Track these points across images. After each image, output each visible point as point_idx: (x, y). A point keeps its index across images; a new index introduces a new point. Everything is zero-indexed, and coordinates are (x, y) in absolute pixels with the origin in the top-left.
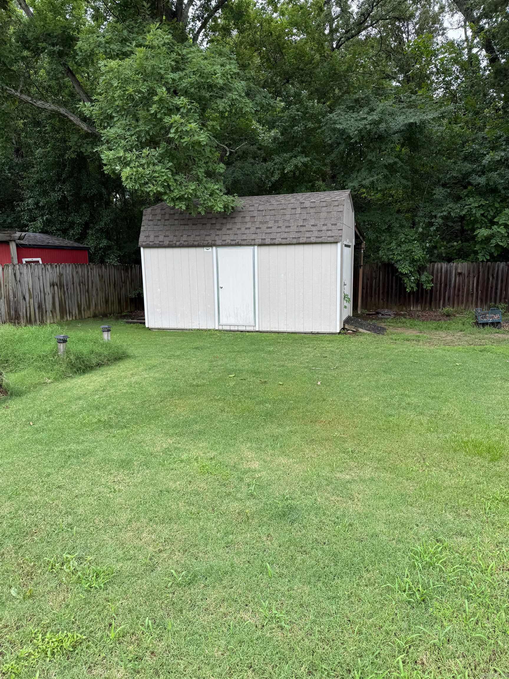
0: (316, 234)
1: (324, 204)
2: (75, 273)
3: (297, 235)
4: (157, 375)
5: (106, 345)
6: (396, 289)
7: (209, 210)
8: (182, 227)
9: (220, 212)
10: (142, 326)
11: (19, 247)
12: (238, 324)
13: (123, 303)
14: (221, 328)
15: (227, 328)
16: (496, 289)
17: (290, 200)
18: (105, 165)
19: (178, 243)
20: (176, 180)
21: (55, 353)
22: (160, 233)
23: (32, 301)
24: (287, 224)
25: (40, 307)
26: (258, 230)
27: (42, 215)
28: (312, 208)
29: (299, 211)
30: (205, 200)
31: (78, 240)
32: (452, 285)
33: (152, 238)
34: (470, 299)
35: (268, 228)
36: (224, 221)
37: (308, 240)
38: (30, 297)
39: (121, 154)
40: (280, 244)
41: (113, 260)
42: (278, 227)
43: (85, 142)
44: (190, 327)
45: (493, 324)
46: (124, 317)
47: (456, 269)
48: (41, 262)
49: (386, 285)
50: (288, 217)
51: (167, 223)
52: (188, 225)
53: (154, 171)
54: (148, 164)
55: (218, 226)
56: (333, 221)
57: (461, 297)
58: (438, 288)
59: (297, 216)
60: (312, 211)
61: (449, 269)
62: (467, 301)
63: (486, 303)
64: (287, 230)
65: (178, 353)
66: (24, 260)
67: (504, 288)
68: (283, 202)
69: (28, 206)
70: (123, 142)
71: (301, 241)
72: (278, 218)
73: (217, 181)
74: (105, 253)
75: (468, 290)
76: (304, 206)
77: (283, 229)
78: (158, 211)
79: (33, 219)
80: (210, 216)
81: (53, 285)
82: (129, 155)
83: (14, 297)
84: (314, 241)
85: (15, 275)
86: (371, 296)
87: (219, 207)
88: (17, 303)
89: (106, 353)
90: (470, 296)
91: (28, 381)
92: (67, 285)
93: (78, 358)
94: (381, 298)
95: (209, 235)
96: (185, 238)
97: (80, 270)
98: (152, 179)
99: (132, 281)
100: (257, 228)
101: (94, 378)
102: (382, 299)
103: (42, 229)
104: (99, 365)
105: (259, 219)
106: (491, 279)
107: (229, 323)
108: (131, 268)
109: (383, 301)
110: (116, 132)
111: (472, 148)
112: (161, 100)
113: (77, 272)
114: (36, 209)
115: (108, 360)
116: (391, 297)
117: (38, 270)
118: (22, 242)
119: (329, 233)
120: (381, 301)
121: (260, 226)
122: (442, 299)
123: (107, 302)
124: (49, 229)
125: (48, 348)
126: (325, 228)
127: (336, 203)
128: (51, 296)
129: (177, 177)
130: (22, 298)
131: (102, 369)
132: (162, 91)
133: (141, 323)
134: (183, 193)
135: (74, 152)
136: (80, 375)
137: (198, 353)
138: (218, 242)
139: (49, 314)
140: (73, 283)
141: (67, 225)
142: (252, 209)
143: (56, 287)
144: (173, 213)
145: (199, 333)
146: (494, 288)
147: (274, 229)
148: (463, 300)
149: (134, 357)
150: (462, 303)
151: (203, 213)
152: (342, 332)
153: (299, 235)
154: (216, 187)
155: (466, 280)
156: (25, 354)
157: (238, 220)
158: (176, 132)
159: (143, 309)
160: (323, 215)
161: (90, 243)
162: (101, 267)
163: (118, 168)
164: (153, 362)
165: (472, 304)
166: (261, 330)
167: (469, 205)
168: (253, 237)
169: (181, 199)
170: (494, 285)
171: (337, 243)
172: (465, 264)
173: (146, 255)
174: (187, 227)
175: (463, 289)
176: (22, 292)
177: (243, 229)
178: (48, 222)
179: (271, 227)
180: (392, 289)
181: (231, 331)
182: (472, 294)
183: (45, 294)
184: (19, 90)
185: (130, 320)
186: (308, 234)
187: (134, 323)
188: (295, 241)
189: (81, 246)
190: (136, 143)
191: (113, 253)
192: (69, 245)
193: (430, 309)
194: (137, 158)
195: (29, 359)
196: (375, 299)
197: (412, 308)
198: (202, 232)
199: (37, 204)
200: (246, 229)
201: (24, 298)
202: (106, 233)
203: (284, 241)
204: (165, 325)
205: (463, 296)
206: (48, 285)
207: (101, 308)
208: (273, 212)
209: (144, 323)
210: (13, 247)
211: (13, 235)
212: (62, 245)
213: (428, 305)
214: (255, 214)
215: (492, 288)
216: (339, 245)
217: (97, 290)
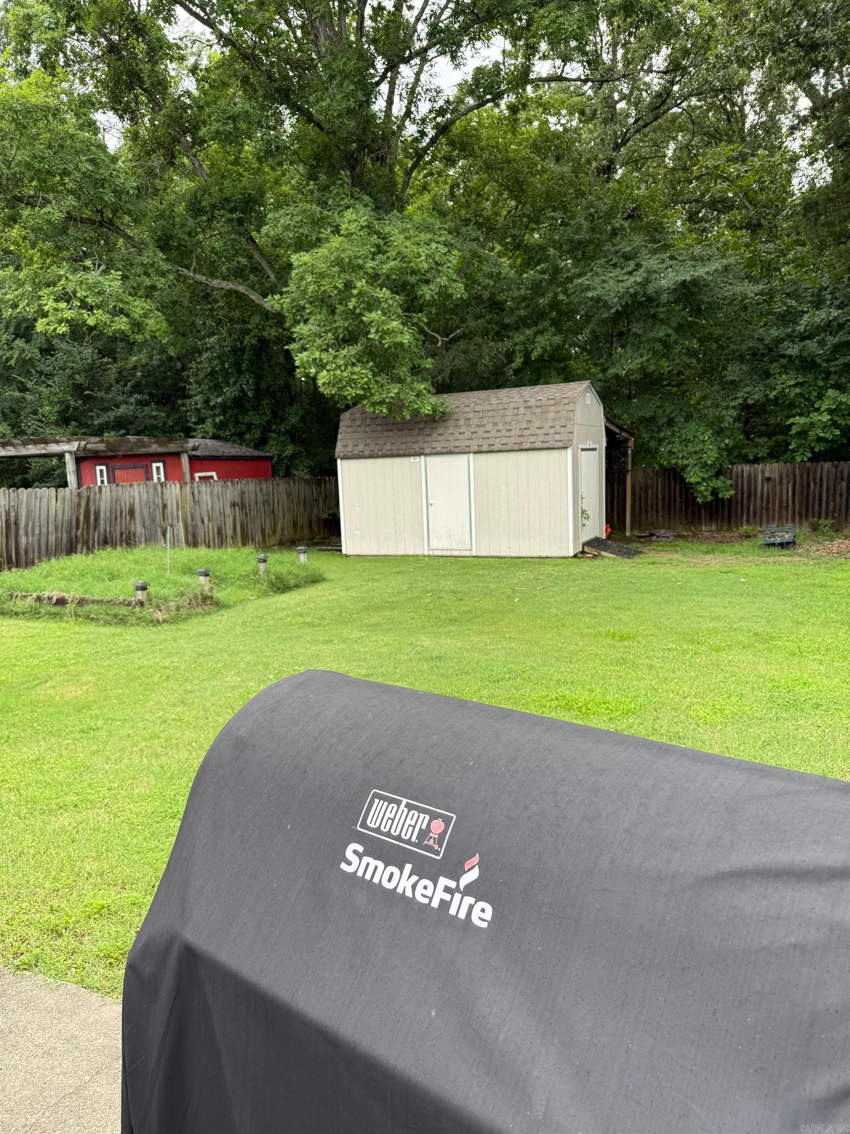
0: (542, 438)
1: (552, 402)
2: (258, 490)
3: (520, 440)
4: (354, 594)
5: (304, 567)
6: (681, 502)
7: (416, 413)
8: (386, 434)
9: (428, 415)
10: (338, 553)
11: (192, 459)
12: (450, 547)
13: (315, 528)
14: (431, 553)
15: (439, 553)
16: (820, 499)
17: (513, 398)
18: (298, 367)
19: (380, 453)
20: (377, 382)
21: (256, 573)
22: (360, 441)
23: (211, 524)
24: (509, 427)
25: (219, 532)
26: (474, 435)
27: (214, 416)
28: (537, 407)
29: (522, 411)
30: (410, 402)
31: (257, 447)
32: (759, 495)
33: (350, 448)
34: (784, 513)
35: (486, 432)
36: (435, 425)
37: (533, 446)
38: (209, 520)
39: (317, 355)
40: (500, 451)
41: (301, 472)
42: (498, 431)
43: (268, 323)
44: (395, 553)
45: (782, 545)
46: (316, 544)
47: (763, 472)
48: (216, 478)
49: (667, 497)
50: (509, 419)
51: (368, 429)
52: (391, 430)
53: (353, 373)
54: (346, 366)
55: (427, 431)
56: (562, 423)
57: (771, 511)
58: (739, 499)
59: (520, 417)
60: (538, 410)
61: (752, 472)
62: (780, 516)
63: (806, 519)
64: (508, 434)
65: (377, 577)
66: (197, 475)
67: (831, 497)
68: (505, 400)
69: (196, 404)
70: (319, 342)
71: (524, 446)
72: (498, 419)
73: (424, 380)
74: (291, 463)
75: (781, 501)
76: (529, 404)
77: (503, 433)
78: (358, 416)
79: (201, 421)
80: (417, 419)
81: (233, 505)
82: (324, 356)
83: (192, 520)
84: (539, 447)
85: (193, 494)
86: (647, 512)
87: (427, 410)
88: (195, 527)
89: (303, 574)
90: (784, 509)
91: (233, 598)
92: (250, 505)
93: (277, 578)
94: (660, 514)
95: (417, 442)
96: (388, 446)
97: (264, 486)
98: (351, 382)
99: (326, 498)
100: (472, 433)
101: (294, 596)
102: (662, 516)
103: (214, 434)
104: (297, 586)
105: (476, 421)
106: (812, 485)
107: (441, 546)
108: (325, 481)
109: (664, 518)
110: (310, 330)
111: (785, 304)
112: (360, 293)
113: (261, 489)
114: (205, 408)
115: (306, 582)
116: (675, 513)
117: (218, 488)
118: (194, 453)
119: (558, 437)
120: (660, 519)
121: (477, 430)
122: (745, 514)
123: (295, 525)
124: (221, 433)
125: (249, 568)
126: (552, 431)
127: (566, 401)
128: (231, 518)
129: (378, 379)
130: (199, 521)
131: (300, 589)
132: (361, 284)
133: (337, 550)
134: (384, 396)
135: (254, 337)
136: (280, 593)
137: (399, 577)
138: (427, 451)
139: (230, 541)
140: (256, 503)
141: (243, 427)
142: (467, 409)
143: (237, 508)
144: (375, 418)
145: (404, 558)
146: (817, 498)
147: (493, 433)
148: (774, 516)
149: (331, 581)
150: (774, 520)
151: (408, 417)
152: (579, 555)
153: (522, 439)
154: (423, 386)
155: (778, 488)
156: (226, 574)
157: (452, 423)
158: (377, 331)
159: (339, 535)
160: (551, 415)
161: (271, 450)
162: (289, 483)
163: (313, 370)
164: (350, 584)
165: (787, 519)
166: (479, 554)
167: (782, 384)
168: (468, 443)
169: (381, 403)
170: (817, 494)
171: (566, 448)
172: (775, 465)
173: (343, 467)
174: (391, 434)
175: (774, 500)
176: (201, 514)
177: (456, 434)
178: (222, 426)
179: (489, 432)
180: (675, 501)
181: (442, 556)
182: (787, 506)
183: (225, 516)
184: (192, 269)
185: (324, 548)
186: (532, 439)
187: (329, 550)
188: (517, 447)
189: (262, 454)
190: (332, 342)
191: (302, 462)
192: (248, 454)
193: (730, 529)
194: (334, 358)
195: (231, 579)
196: (652, 517)
197: (703, 528)
198: (409, 439)
199: (207, 402)
200: (460, 433)
201: (203, 522)
202: (292, 436)
203: (504, 448)
204: (366, 551)
205: (774, 510)
206: (229, 505)
207: (288, 534)
208: (491, 413)
209: (341, 551)
210: (185, 460)
211: (185, 445)
212: (239, 454)
213: (725, 523)
214: (471, 415)
215: (814, 498)
216: (570, 451)
217: (284, 510)
